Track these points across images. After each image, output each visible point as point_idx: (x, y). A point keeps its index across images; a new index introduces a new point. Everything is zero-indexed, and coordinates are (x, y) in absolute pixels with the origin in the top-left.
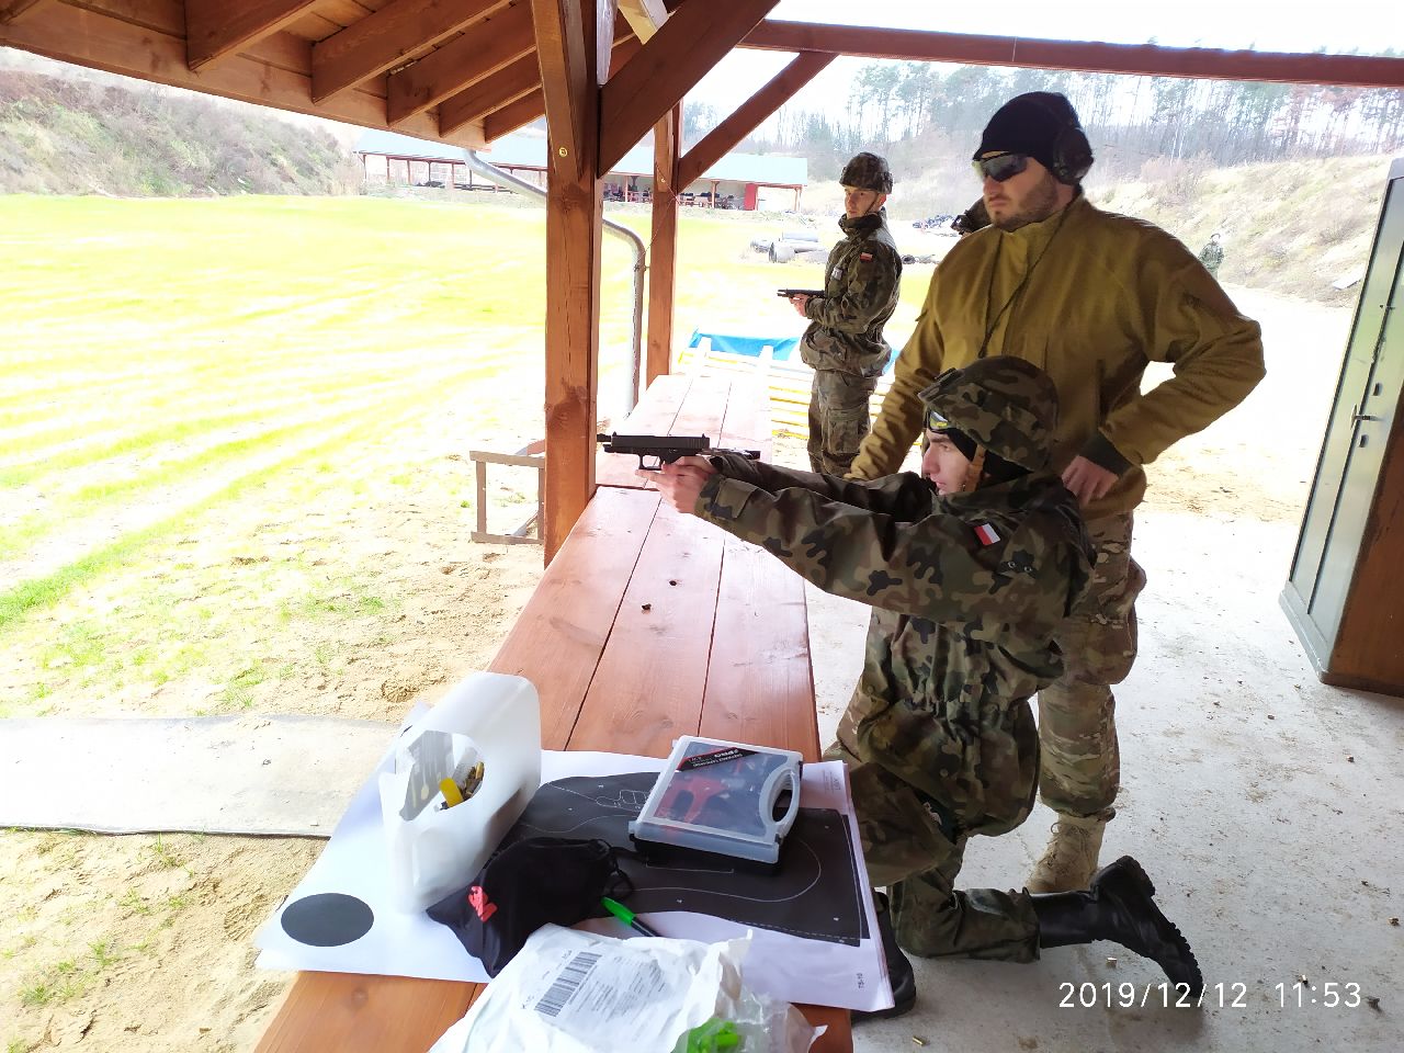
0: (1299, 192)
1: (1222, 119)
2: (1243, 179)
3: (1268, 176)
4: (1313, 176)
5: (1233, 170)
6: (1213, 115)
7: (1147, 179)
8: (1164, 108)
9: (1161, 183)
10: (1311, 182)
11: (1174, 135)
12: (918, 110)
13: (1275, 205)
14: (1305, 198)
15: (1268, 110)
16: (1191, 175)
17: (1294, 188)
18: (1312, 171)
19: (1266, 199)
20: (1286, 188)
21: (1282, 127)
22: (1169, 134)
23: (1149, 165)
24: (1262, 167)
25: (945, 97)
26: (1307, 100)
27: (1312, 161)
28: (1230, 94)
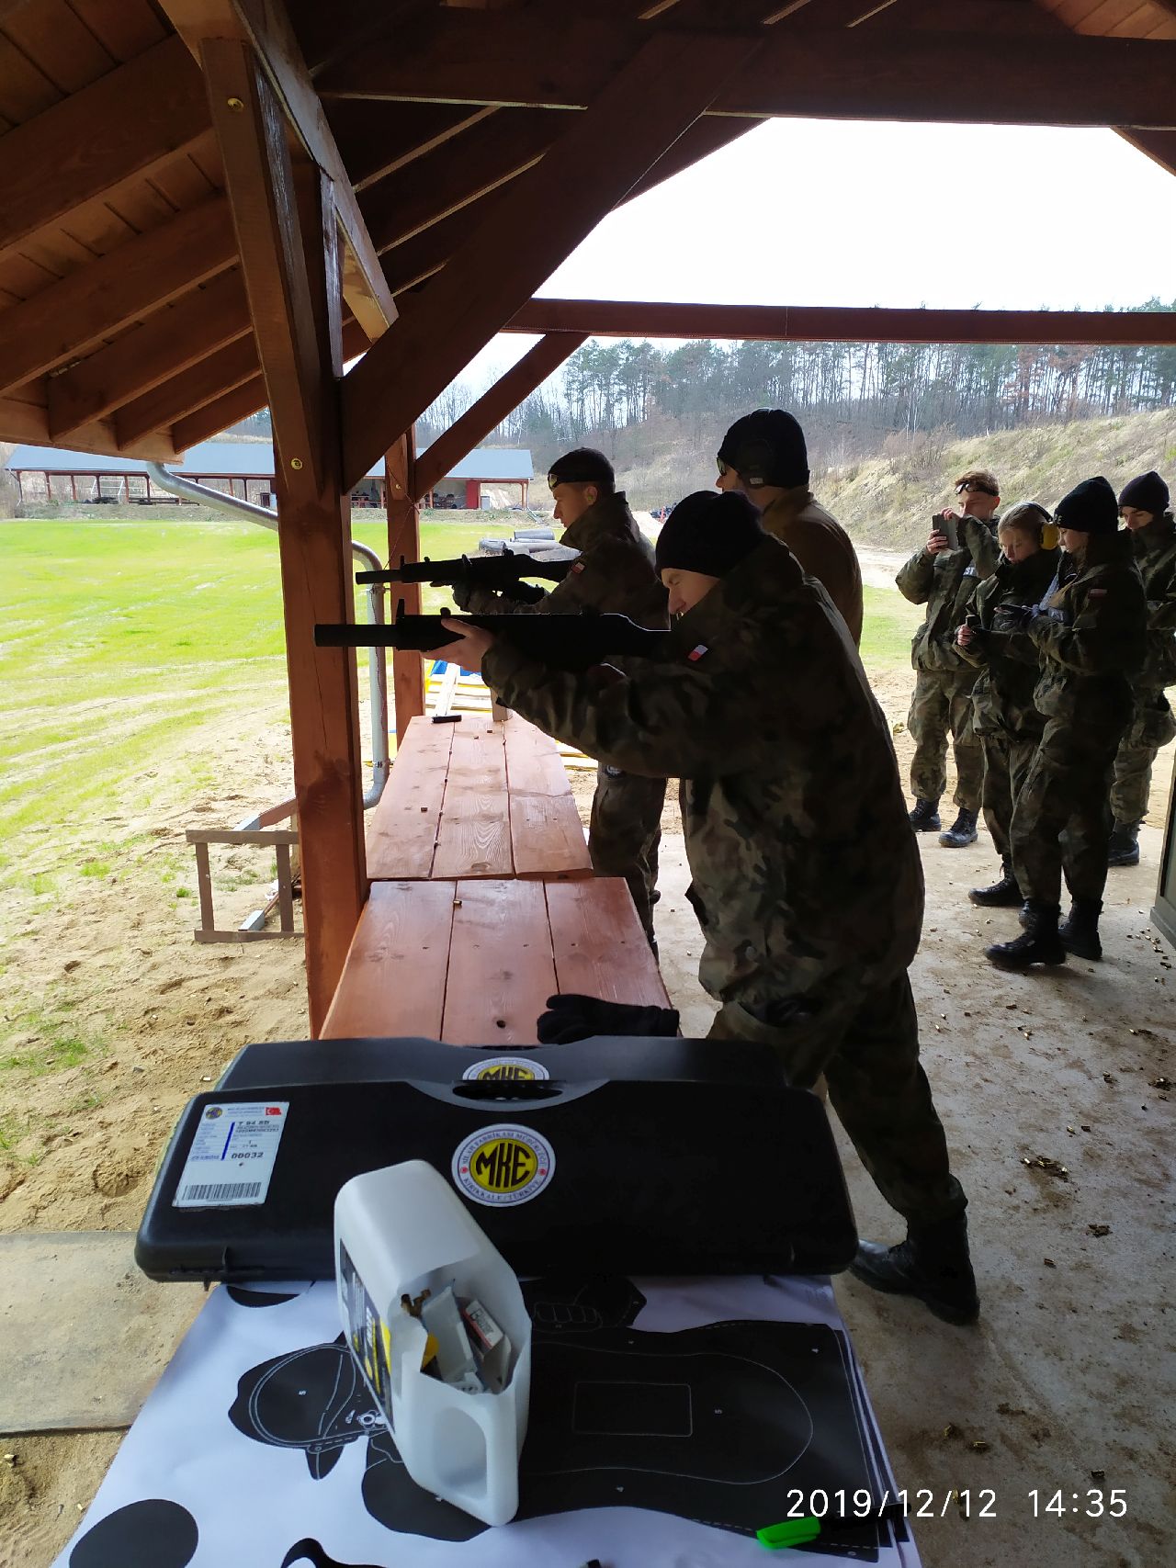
0: (1044, 459)
1: (953, 388)
2: (987, 448)
3: (1013, 443)
4: (1057, 441)
5: (975, 441)
6: (944, 384)
7: (889, 456)
8: (894, 380)
9: (904, 458)
10: (1055, 448)
11: (906, 407)
12: (642, 394)
13: (1023, 473)
14: (1052, 464)
15: (996, 378)
16: (935, 448)
17: (1039, 455)
18: (1055, 435)
19: (1012, 468)
20: (1031, 455)
21: (1012, 392)
22: (902, 407)
23: (890, 440)
24: (1004, 435)
25: (668, 379)
26: (1034, 366)
27: (1052, 427)
28: (957, 364)
